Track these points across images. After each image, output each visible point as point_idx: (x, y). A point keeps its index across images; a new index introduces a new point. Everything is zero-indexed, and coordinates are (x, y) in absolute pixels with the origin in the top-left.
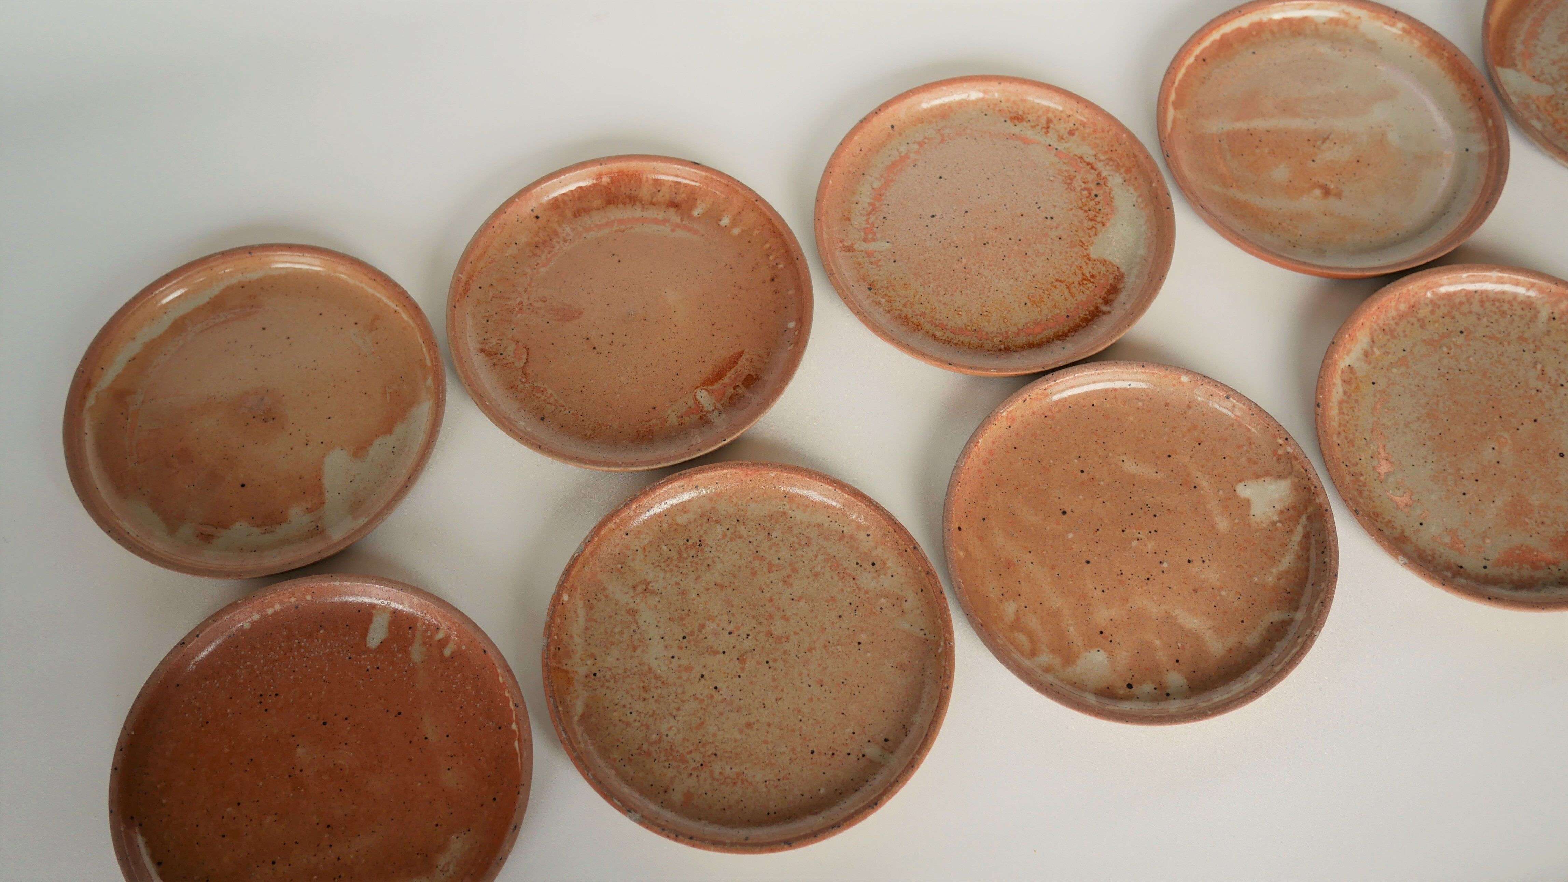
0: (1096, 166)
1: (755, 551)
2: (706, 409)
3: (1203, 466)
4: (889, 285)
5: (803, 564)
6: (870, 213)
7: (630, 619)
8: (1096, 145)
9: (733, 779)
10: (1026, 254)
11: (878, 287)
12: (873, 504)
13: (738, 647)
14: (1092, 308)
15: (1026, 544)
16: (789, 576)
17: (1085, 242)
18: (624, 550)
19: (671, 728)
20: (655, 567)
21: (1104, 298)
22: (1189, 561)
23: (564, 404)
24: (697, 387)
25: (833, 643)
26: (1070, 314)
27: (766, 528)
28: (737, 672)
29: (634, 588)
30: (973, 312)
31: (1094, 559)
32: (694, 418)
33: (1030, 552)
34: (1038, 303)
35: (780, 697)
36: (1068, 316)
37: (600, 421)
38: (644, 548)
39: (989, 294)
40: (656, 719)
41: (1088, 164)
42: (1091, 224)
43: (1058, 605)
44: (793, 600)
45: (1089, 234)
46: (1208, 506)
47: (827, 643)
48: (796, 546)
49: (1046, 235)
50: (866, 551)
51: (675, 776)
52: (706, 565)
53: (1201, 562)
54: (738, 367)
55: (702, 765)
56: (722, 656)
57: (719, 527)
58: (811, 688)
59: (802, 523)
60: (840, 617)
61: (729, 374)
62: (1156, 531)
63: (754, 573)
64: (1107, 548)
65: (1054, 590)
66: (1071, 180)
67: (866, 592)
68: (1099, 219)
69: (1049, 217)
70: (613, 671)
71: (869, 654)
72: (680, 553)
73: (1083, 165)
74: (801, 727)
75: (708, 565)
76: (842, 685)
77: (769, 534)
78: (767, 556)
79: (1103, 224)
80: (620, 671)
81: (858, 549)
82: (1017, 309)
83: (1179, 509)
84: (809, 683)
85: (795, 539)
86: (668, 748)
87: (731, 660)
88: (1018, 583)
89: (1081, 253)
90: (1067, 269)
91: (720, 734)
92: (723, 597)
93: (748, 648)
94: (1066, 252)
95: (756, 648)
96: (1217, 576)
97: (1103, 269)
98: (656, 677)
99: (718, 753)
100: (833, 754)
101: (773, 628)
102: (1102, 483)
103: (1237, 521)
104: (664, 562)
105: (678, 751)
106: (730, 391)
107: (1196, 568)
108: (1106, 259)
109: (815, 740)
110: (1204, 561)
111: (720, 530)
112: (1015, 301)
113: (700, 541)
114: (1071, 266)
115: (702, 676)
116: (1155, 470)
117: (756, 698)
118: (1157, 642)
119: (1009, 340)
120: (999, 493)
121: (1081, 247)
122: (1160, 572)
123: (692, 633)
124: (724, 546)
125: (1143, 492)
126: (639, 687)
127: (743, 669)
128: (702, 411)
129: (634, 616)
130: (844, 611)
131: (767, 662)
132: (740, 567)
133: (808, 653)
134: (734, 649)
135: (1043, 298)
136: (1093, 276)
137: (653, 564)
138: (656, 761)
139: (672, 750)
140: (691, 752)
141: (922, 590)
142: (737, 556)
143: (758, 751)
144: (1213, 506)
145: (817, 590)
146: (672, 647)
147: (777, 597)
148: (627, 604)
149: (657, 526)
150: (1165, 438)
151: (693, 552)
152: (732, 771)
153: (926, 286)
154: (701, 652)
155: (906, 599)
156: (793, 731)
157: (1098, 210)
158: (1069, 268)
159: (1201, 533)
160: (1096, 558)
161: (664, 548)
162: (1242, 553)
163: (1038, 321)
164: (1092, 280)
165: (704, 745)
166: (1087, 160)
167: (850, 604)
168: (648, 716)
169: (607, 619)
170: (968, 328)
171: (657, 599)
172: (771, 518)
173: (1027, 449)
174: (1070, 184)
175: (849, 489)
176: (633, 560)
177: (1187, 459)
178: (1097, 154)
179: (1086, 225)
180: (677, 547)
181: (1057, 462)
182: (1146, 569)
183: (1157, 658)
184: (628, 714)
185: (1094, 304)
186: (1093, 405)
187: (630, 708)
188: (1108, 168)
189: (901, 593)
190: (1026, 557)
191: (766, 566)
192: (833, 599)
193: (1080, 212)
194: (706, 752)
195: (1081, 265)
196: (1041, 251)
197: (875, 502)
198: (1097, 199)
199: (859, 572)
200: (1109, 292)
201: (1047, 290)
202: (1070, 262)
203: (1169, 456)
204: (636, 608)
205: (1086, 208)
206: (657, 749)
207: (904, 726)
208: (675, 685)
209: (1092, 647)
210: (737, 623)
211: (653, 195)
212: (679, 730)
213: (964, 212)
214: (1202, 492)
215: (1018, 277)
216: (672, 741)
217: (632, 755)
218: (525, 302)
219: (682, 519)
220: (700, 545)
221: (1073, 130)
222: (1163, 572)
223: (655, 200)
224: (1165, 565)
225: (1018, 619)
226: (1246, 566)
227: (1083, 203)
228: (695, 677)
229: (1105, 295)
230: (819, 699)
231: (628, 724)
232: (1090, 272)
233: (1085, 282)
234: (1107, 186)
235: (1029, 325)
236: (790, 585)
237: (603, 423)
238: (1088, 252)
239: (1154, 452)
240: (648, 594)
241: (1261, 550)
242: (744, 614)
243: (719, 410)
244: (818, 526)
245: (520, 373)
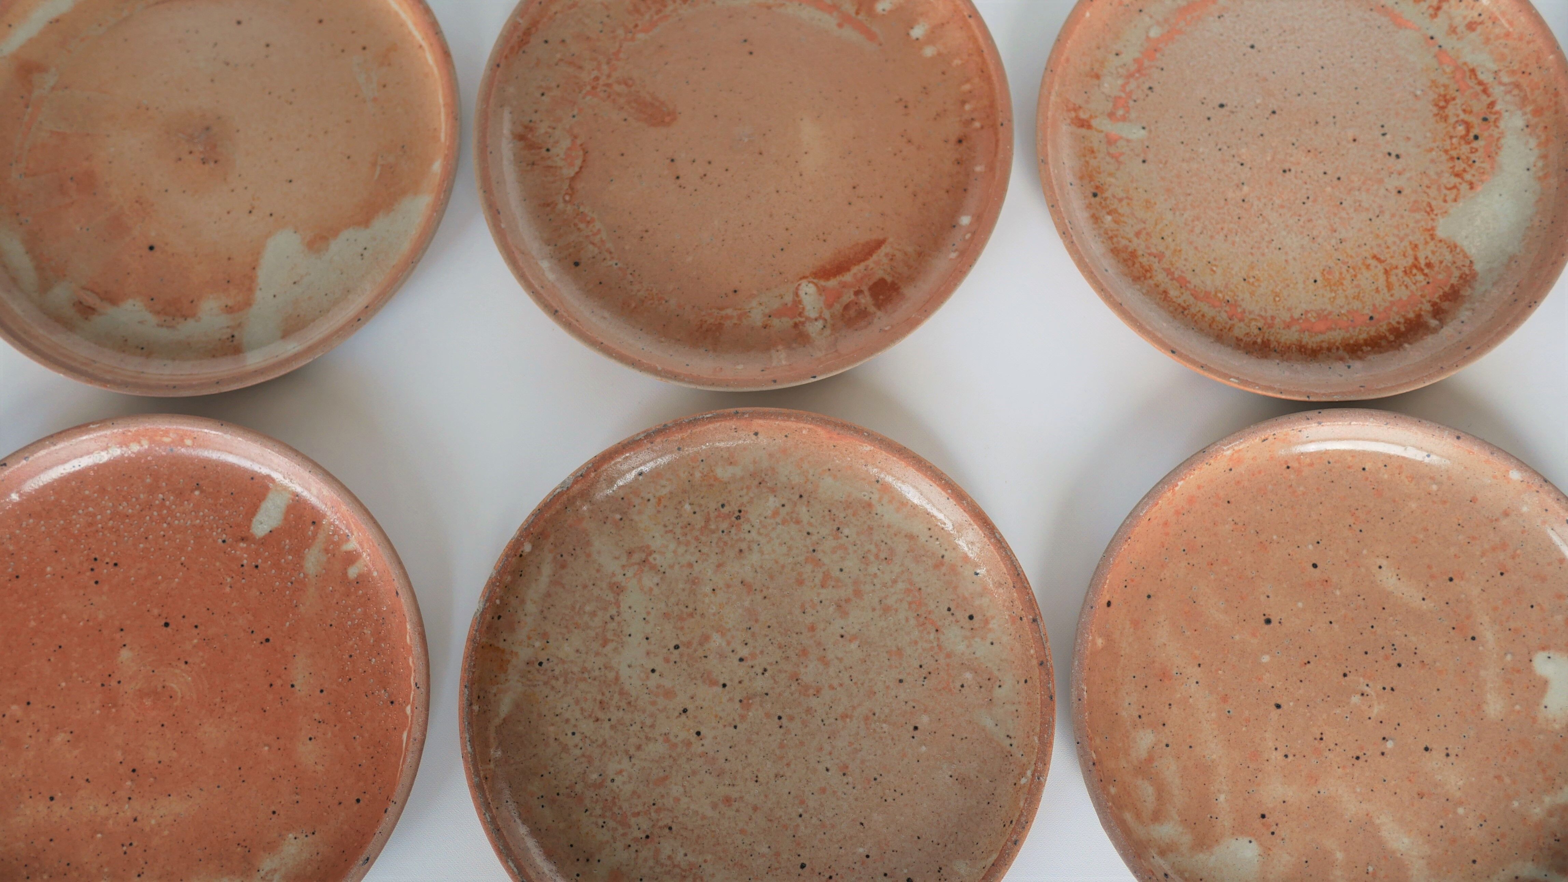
0: (1491, 90)
1: (811, 549)
2: (806, 313)
3: (1495, 609)
4: (1125, 195)
5: (873, 587)
6: (1131, 76)
7: (611, 597)
8: (1503, 57)
9: (685, 871)
10: (1341, 203)
11: (1108, 194)
12: (995, 537)
13: (746, 683)
14: (1411, 315)
15: (1197, 652)
16: (848, 601)
17: (1434, 208)
18: (631, 496)
19: (620, 772)
20: (666, 532)
21: (1434, 304)
22: (1426, 749)
23: (613, 250)
24: (804, 277)
25: (879, 717)
26: (1376, 316)
27: (836, 519)
28: (734, 720)
29: (630, 553)
30: (1233, 272)
31: (1288, 705)
32: (786, 322)
33: (1199, 665)
34: (1335, 285)
35: (781, 773)
36: (1371, 318)
37: (654, 290)
38: (660, 500)
39: (1266, 250)
40: (605, 752)
41: (1480, 83)
42: (1455, 180)
43: (1214, 757)
44: (842, 636)
45: (1445, 196)
46: (1482, 673)
47: (870, 714)
48: (872, 558)
49: (1381, 181)
50: (967, 594)
51: (607, 842)
52: (737, 550)
53: (1444, 755)
54: (870, 262)
55: (647, 837)
56: (720, 689)
57: (772, 499)
58: (829, 773)
59: (889, 526)
60: (901, 681)
61: (855, 270)
62: (1392, 689)
63: (800, 582)
64: (1313, 694)
65: (1216, 733)
66: (1447, 101)
67: (948, 656)
68: (1468, 177)
69: (1394, 154)
70: (566, 666)
71: (924, 748)
72: (708, 520)
73: (1472, 83)
74: (798, 826)
75: (741, 551)
76: (873, 782)
77: (838, 529)
78: (826, 560)
79: (1472, 186)
80: (576, 669)
81: (956, 588)
82: (1300, 286)
83: (1438, 664)
84: (829, 766)
85: (873, 548)
86: (610, 799)
87: (731, 700)
88: (1167, 706)
89: (1423, 223)
90: (1394, 243)
91: (685, 800)
92: (747, 604)
93: (759, 689)
94: (1402, 217)
95: (770, 692)
96: (1461, 783)
97: (1449, 257)
98: (622, 693)
99: (674, 828)
100: (831, 877)
101: (803, 670)
102: (1338, 593)
103: (1518, 707)
104: (682, 528)
105: (620, 808)
106: (848, 296)
107: (1434, 762)
108: (1459, 244)
109: (812, 849)
110: (1448, 755)
111: (772, 502)
112: (1301, 272)
113: (740, 511)
114: (1402, 240)
115: (685, 711)
116: (1422, 595)
117: (749, 765)
118: (1339, 855)
119: (1273, 330)
120: (1184, 564)
121: (1426, 214)
122: (1379, 753)
123: (689, 644)
124: (770, 528)
125: (1394, 623)
126: (595, 700)
127: (743, 717)
128: (800, 314)
129: (618, 594)
130: (909, 674)
131: (780, 718)
132: (783, 567)
133: (839, 722)
134: (740, 685)
135: (1344, 279)
136: (1429, 265)
137: (665, 526)
138: (588, 813)
139: (614, 804)
140: (638, 814)
141: (1026, 681)
142: (784, 549)
143: (729, 841)
144: (1490, 674)
145: (881, 632)
146: (656, 655)
147: (822, 626)
148: (614, 575)
149: (686, 473)
150: (1453, 550)
151: (724, 525)
152: (686, 858)
153: (1178, 213)
154: (693, 676)
155: (1001, 683)
156: (785, 827)
157: (1471, 162)
158: (1398, 242)
159: (1458, 711)
160: (1291, 704)
161: (687, 507)
162: (1508, 759)
163: (1326, 313)
164: (1426, 271)
165: (658, 811)
166: (1481, 77)
167: (921, 666)
168: (595, 745)
169: (579, 588)
170: (1220, 295)
171: (656, 579)
172: (848, 505)
173: (1245, 508)
174: (1443, 108)
175: (968, 503)
176: (640, 512)
177: (1476, 591)
178: (1500, 70)
179: (1444, 181)
180: (706, 511)
181: (1282, 541)
182: (1359, 742)
183: (1332, 878)
184: (570, 734)
185: (1417, 309)
186: (1364, 469)
187: (575, 726)
188: (1508, 98)
189: (996, 673)
190: (1192, 671)
191: (820, 576)
192: (899, 651)
193: (1444, 157)
194: (658, 820)
195: (1417, 242)
196: (1365, 205)
197: (1000, 534)
198: (1475, 144)
199: (947, 623)
200: (1445, 297)
201: (1354, 268)
202: (1402, 234)
203: (1451, 580)
204: (623, 584)
205: (1454, 153)
206: (594, 795)
207: (940, 868)
208: (644, 712)
209: (1242, 833)
210: (755, 647)
212: (630, 778)
213: (1270, 112)
214: (1481, 648)
215: (1317, 236)
216: (617, 790)
217: (558, 794)
218: (603, 80)
219: (723, 473)
220: (738, 518)
221: (1475, 22)
222: (1383, 754)
224: (1390, 744)
225: (1150, 760)
226: (1507, 780)
227: (1452, 144)
228: (674, 709)
229: (1438, 301)
230: (834, 792)
231: (565, 748)
232: (1426, 258)
233: (1415, 271)
234: (1497, 127)
235: (1309, 315)
236: (845, 614)
237: (657, 294)
238: (1434, 224)
239: (1429, 567)
240: (646, 569)
241: (1539, 763)
242: (768, 639)
243: (825, 320)
244: (911, 537)
245: (566, 186)
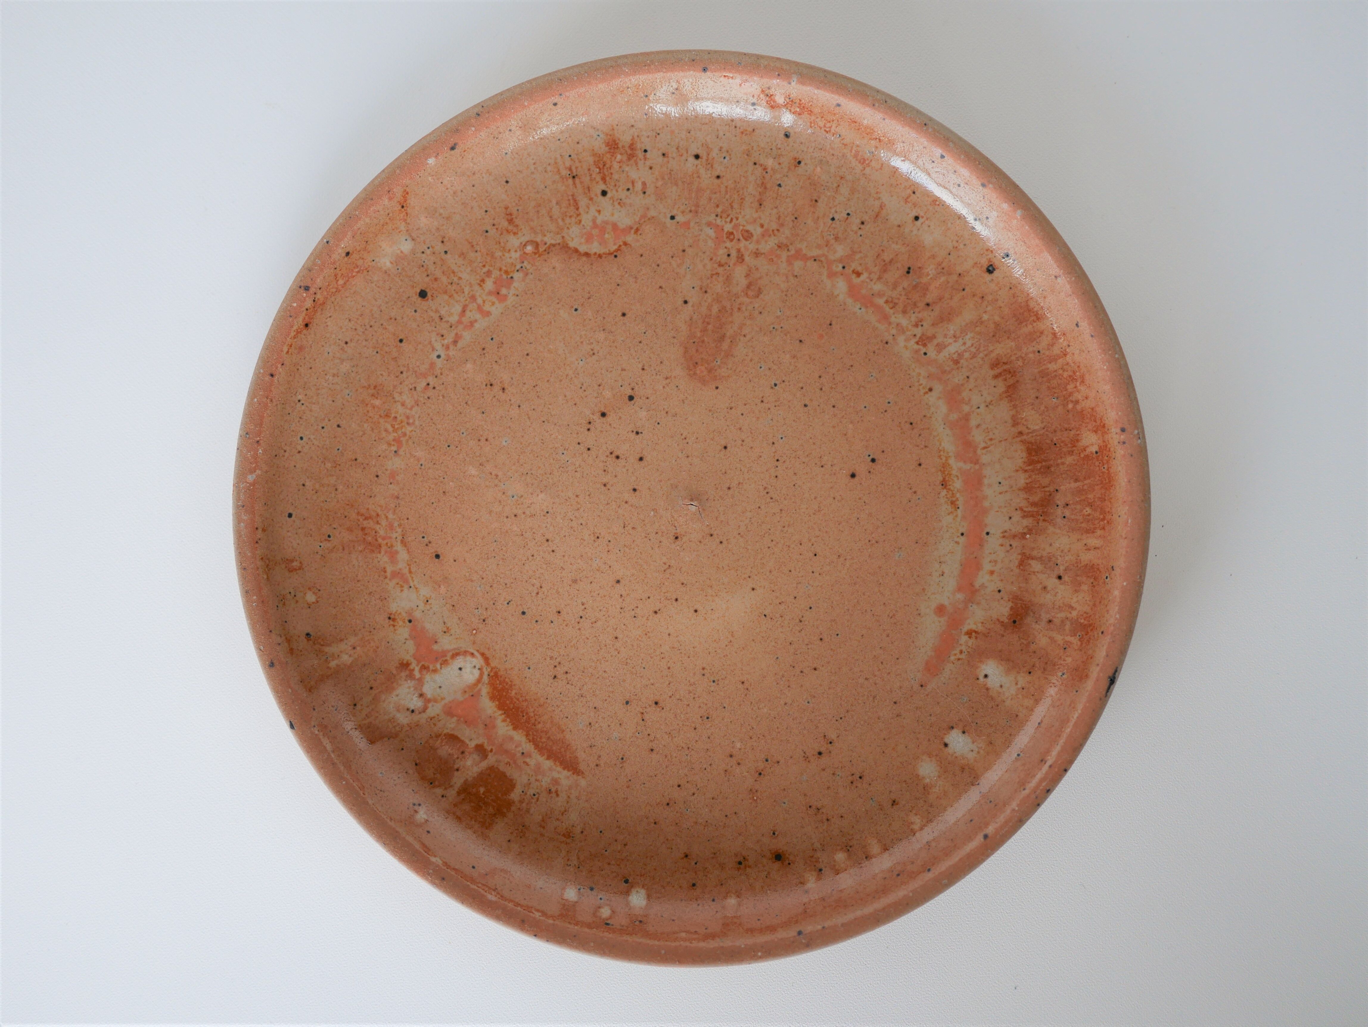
2: (428, 677)
23: (460, 345)
24: (487, 660)
32: (406, 650)
37: (409, 428)
54: (537, 759)
61: (519, 736)
106: (472, 738)
128: (424, 668)
211: (1049, 562)
218: (748, 247)
223: (1036, 566)
237: (405, 434)
243: (424, 710)
245: (549, 239)
